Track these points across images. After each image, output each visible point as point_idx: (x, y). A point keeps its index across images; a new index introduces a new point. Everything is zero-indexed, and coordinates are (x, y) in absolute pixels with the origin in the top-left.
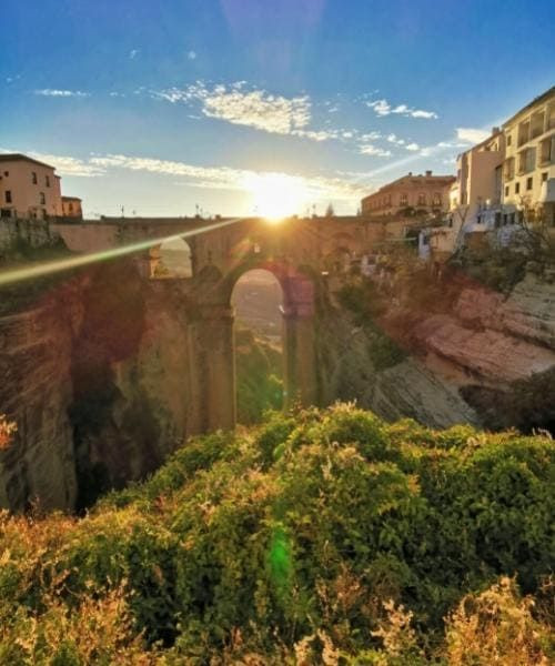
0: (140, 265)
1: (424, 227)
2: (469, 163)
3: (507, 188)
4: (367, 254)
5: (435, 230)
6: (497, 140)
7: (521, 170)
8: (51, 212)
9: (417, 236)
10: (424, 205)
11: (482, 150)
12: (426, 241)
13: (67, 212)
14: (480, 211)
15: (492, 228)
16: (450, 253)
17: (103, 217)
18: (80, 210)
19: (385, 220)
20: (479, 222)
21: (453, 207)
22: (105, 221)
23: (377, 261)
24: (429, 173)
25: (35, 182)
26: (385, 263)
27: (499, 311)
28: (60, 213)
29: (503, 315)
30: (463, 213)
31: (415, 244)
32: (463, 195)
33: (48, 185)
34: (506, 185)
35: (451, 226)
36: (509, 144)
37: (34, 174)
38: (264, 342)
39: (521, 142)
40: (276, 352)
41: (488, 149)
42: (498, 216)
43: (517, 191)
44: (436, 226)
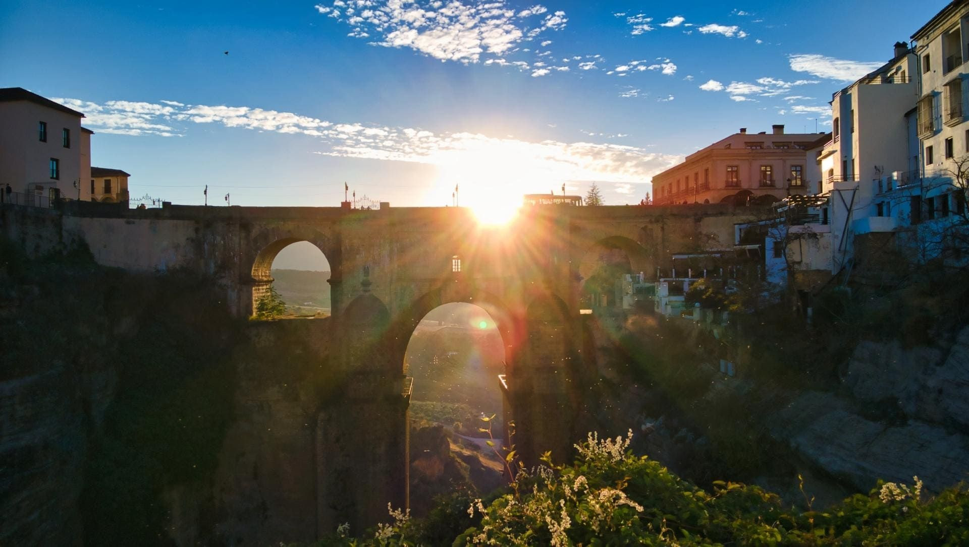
0: (233, 295)
1: (774, 226)
2: (855, 106)
3: (930, 149)
4: (665, 274)
5: (794, 229)
6: (904, 64)
7: (952, 115)
8: (68, 194)
9: (762, 242)
10: (772, 186)
11: (878, 81)
12: (779, 250)
13: (100, 196)
14: (880, 193)
15: (907, 224)
16: (826, 273)
17: (167, 204)
18: (125, 192)
19: (700, 213)
20: (880, 214)
21: (827, 187)
22: (170, 211)
23: (686, 288)
24: (778, 128)
25: (43, 138)
26: (702, 292)
27: (932, 383)
28: (86, 197)
29: (940, 391)
30: (848, 197)
31: (759, 256)
32: (847, 164)
33: (67, 145)
34: (927, 144)
35: (825, 222)
36: (928, 69)
37: (43, 124)
38: (467, 453)
39: (949, 66)
40: (490, 471)
41: (888, 81)
42: (916, 201)
43: (949, 154)
44: (797, 221)
